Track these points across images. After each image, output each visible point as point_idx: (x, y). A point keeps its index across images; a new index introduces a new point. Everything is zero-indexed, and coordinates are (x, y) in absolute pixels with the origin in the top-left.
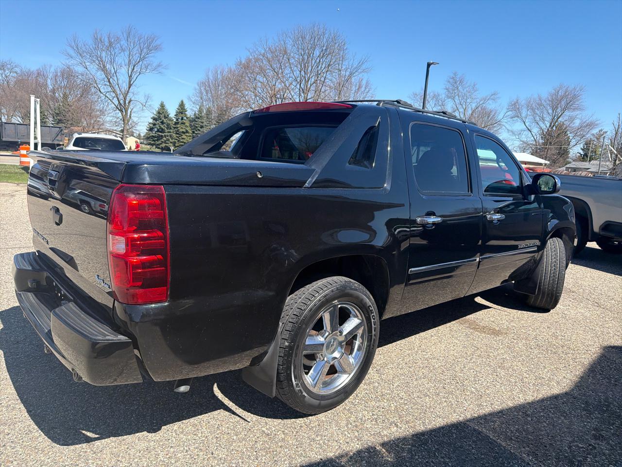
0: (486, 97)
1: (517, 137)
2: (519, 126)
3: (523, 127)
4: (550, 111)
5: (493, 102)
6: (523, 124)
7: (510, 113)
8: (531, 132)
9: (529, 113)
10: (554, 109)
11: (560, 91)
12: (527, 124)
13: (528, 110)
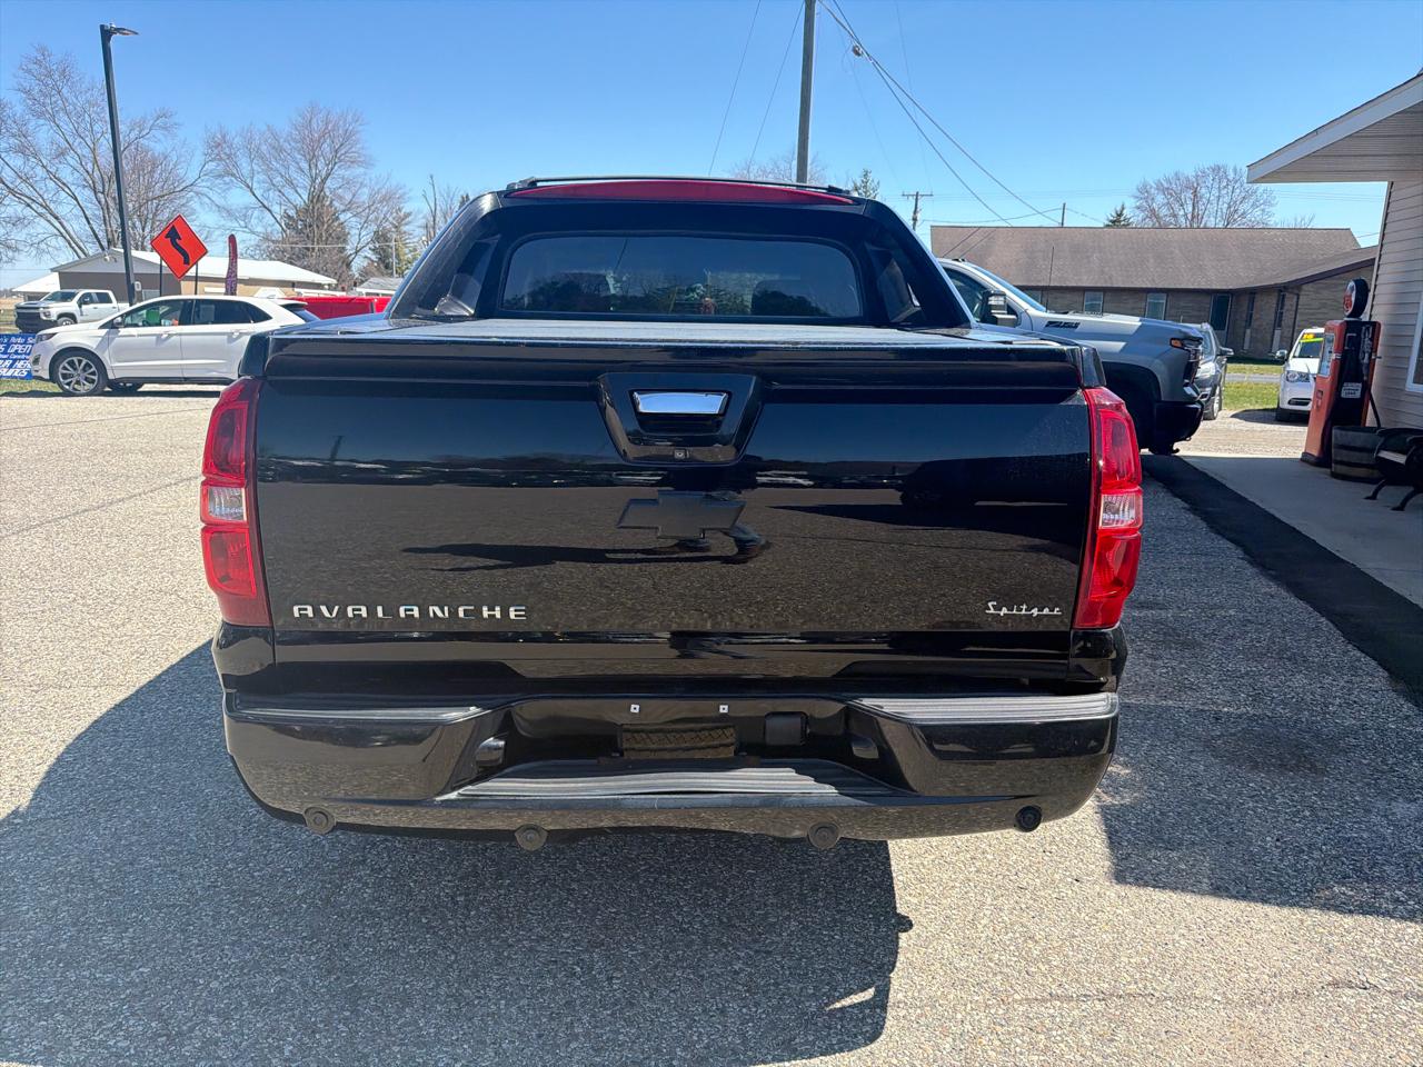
0: (144, 120)
1: (242, 223)
2: (239, 197)
3: (249, 199)
4: (305, 166)
5: (165, 136)
6: (250, 193)
7: (211, 166)
8: (270, 211)
9: (255, 167)
10: (312, 160)
11: (314, 121)
12: (257, 193)
13: (252, 161)
